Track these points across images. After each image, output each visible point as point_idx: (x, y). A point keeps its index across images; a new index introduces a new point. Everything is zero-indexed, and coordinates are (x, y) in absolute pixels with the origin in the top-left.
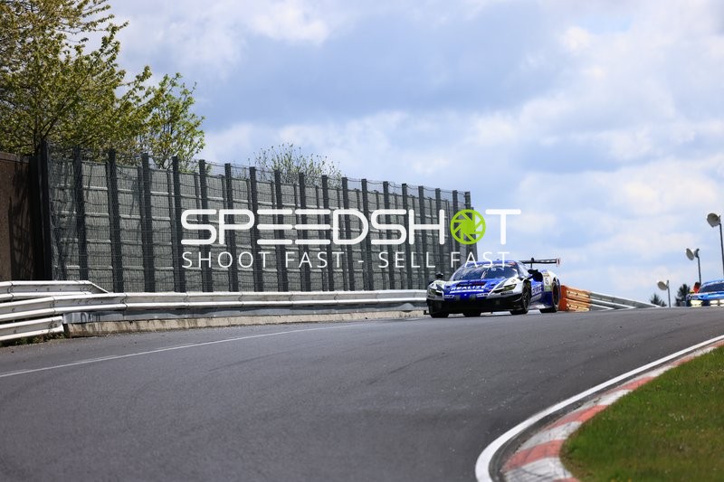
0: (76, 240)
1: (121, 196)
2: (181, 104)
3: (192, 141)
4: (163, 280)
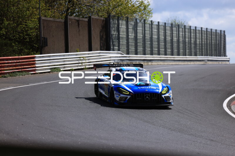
0: (117, 41)
1: (129, 29)
2: (147, 5)
3: (149, 15)
4: (140, 52)
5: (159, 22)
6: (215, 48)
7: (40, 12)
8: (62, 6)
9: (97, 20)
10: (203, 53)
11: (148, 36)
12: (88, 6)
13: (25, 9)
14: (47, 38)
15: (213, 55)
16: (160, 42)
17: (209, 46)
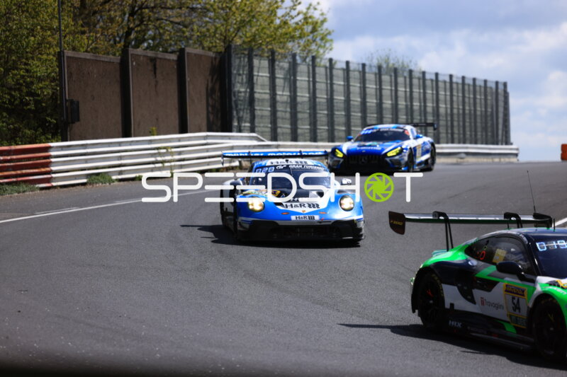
0: (248, 108)
1: (277, 80)
2: (319, 21)
3: (325, 46)
4: (303, 134)
5: (348, 63)
6: (484, 125)
7: (60, 39)
8: (114, 25)
9: (199, 57)
10: (456, 136)
11: (322, 97)
12: (176, 23)
13: (25, 32)
14: (78, 102)
15: (479, 141)
16: (352, 109)
17: (470, 119)
